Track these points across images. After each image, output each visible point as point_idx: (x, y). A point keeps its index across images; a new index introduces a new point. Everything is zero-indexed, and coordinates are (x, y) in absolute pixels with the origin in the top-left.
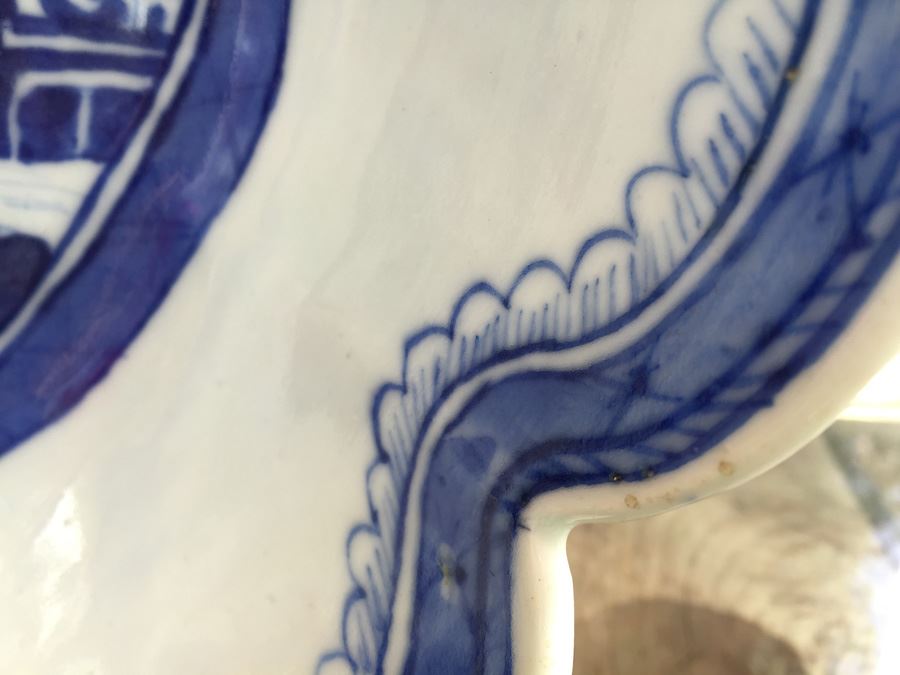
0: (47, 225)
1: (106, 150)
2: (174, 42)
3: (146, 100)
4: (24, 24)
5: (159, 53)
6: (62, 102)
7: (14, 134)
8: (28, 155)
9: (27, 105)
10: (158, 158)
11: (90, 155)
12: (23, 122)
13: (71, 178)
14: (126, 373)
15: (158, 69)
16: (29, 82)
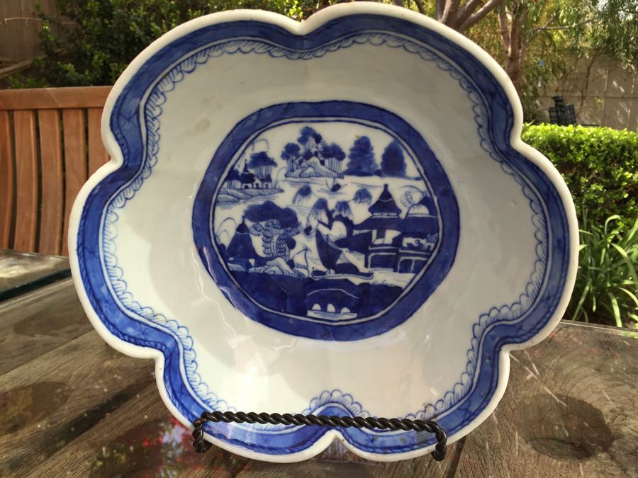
0: (403, 285)
1: (416, 271)
2: (432, 252)
3: (425, 262)
4: (403, 248)
5: (429, 254)
6: (408, 262)
7: (399, 268)
8: (401, 272)
9: (402, 262)
10: (427, 273)
11: (412, 272)
12: (400, 266)
13: (409, 276)
14: (415, 315)
15: (429, 257)
16: (403, 258)
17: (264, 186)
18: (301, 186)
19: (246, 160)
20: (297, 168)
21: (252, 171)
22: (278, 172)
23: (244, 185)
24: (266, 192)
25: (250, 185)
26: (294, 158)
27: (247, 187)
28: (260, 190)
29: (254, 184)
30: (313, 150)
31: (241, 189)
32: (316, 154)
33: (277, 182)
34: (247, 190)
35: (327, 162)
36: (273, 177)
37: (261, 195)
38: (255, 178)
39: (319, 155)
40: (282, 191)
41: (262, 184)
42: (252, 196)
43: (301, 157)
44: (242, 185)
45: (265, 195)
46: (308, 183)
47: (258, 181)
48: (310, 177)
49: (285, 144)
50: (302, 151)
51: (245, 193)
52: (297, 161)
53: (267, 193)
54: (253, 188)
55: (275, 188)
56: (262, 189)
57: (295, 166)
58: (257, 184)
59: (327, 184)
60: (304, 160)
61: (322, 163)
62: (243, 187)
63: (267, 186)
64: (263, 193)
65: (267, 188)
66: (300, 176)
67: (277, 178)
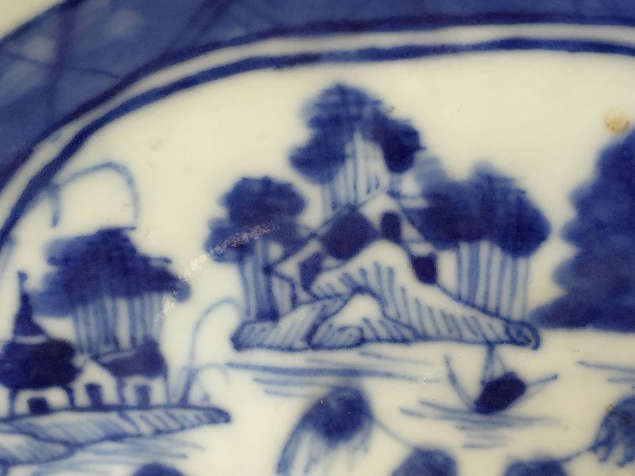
17: (131, 396)
18: (317, 389)
19: (22, 277)
20: (295, 302)
21: (60, 327)
22: (197, 327)
23: (25, 397)
24: (140, 422)
25: (55, 396)
26: (275, 250)
27: (40, 407)
28: (113, 417)
29: (79, 387)
30: (375, 208)
31: (11, 418)
32: (391, 228)
33: (191, 376)
34: (43, 422)
35: (447, 264)
36: (174, 349)
37: (117, 437)
38: (80, 360)
39: (409, 232)
40: (219, 416)
41: (120, 387)
42: (73, 446)
43: (313, 247)
44: (13, 397)
45: (139, 436)
46: (353, 372)
47: (93, 373)
48: (361, 341)
49: (226, 183)
50: (315, 214)
51: (34, 435)
52: (291, 268)
53: (145, 428)
54: (73, 407)
55: (184, 403)
56: (121, 408)
57: (282, 293)
58: (93, 389)
59: (453, 379)
60: (330, 262)
61: (425, 270)
62: (22, 404)
63: (144, 392)
64: (128, 428)
65: (144, 403)
66: (311, 341)
67: (192, 355)
